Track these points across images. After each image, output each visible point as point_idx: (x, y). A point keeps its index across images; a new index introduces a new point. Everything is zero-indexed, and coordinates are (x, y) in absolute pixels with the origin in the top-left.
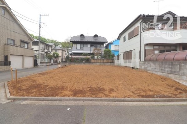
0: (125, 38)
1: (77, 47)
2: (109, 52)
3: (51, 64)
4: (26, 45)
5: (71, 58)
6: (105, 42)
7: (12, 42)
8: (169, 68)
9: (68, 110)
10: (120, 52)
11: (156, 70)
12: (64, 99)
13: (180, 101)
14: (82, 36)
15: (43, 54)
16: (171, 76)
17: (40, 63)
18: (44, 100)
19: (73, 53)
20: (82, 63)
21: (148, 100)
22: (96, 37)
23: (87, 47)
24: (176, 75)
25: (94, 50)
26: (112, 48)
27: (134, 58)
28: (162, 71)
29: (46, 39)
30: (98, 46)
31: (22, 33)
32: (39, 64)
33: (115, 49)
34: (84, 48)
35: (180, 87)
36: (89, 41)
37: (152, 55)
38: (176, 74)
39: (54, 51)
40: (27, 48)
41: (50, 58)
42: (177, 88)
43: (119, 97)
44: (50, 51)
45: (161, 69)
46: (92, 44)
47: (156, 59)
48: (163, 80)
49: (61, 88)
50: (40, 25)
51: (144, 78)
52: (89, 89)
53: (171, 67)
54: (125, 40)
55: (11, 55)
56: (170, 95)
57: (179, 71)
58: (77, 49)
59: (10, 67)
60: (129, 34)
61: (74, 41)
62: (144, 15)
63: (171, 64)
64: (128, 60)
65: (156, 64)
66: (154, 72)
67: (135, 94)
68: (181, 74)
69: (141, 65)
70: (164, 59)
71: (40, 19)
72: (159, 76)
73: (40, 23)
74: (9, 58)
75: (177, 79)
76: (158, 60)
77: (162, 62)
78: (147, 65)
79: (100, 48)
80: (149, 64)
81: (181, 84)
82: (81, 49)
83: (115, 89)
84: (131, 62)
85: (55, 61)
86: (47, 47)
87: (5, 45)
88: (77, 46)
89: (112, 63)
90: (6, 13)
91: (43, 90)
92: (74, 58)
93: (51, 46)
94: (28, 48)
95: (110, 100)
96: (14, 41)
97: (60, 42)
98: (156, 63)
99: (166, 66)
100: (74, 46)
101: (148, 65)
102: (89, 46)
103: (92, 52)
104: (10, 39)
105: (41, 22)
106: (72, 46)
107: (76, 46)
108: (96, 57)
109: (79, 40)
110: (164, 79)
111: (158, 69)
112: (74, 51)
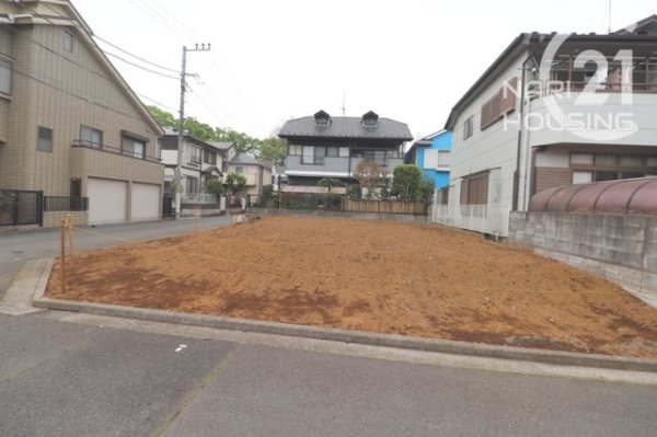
0: (469, 123)
1: (302, 156)
2: (415, 174)
3: (217, 211)
4: (138, 148)
5: (279, 191)
6: (401, 141)
7: (95, 139)
8: (608, 239)
9: (178, 350)
10: (452, 176)
11: (565, 248)
12: (186, 319)
13: (603, 367)
14: (321, 116)
15: (195, 179)
16: (614, 273)
17: (183, 206)
18: (127, 317)
19: (291, 177)
20: (315, 213)
21: (470, 349)
22: (372, 122)
23: (338, 156)
24: (631, 271)
25: (360, 168)
26: (430, 161)
27: (496, 201)
28: (584, 250)
29: (211, 129)
30: (379, 155)
31: (127, 108)
32: (178, 211)
33: (439, 166)
34: (327, 160)
35: (637, 318)
36: (344, 135)
37: (558, 191)
38: (630, 267)
39: (232, 170)
40: (141, 157)
41: (216, 190)
42: (623, 317)
43: (370, 330)
44: (216, 169)
45: (578, 242)
46: (355, 148)
47: (568, 205)
48: (578, 286)
49: (198, 285)
50: (183, 81)
51: (502, 275)
52: (287, 294)
53: (614, 236)
54: (469, 134)
55: (90, 177)
56: (574, 341)
57: (642, 255)
58: (303, 163)
59: (86, 215)
60: (485, 109)
61: (292, 133)
62: (535, 34)
63: (614, 224)
64: (472, 208)
65: (562, 224)
66: (556, 256)
67: (436, 325)
68: (649, 264)
69: (514, 226)
70: (595, 207)
71: (184, 61)
72: (568, 270)
73: (183, 75)
74: (83, 188)
75: (633, 285)
76: (573, 209)
77: (586, 216)
78: (533, 225)
79: (385, 159)
80: (540, 222)
81: (645, 304)
82: (317, 162)
83: (374, 304)
84: (481, 216)
85: (232, 202)
86: (210, 156)
87: (74, 146)
88: (305, 153)
89: (422, 218)
90: (77, 47)
91: (141, 288)
92: (288, 195)
93: (223, 152)
94: (144, 158)
95: (333, 334)
96: (100, 133)
97: (256, 140)
98: (565, 221)
99: (598, 233)
100: (292, 152)
101: (538, 227)
102: (345, 152)
103: (351, 175)
104: (87, 127)
105: (187, 71)
106: (288, 154)
107: (299, 153)
108: (365, 191)
109: (310, 131)
110: (583, 284)
111: (568, 243)
112: (292, 169)
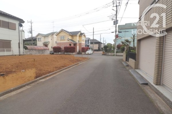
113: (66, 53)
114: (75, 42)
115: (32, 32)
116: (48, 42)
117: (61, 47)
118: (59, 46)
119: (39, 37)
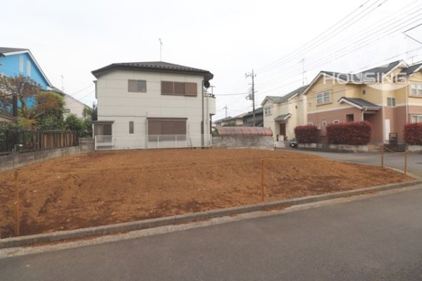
64: (176, 136)
113: (332, 147)
114: (373, 105)
115: (253, 96)
116: (285, 116)
117: (319, 128)
118: (312, 123)
119: (267, 105)
